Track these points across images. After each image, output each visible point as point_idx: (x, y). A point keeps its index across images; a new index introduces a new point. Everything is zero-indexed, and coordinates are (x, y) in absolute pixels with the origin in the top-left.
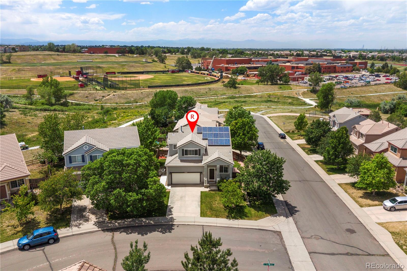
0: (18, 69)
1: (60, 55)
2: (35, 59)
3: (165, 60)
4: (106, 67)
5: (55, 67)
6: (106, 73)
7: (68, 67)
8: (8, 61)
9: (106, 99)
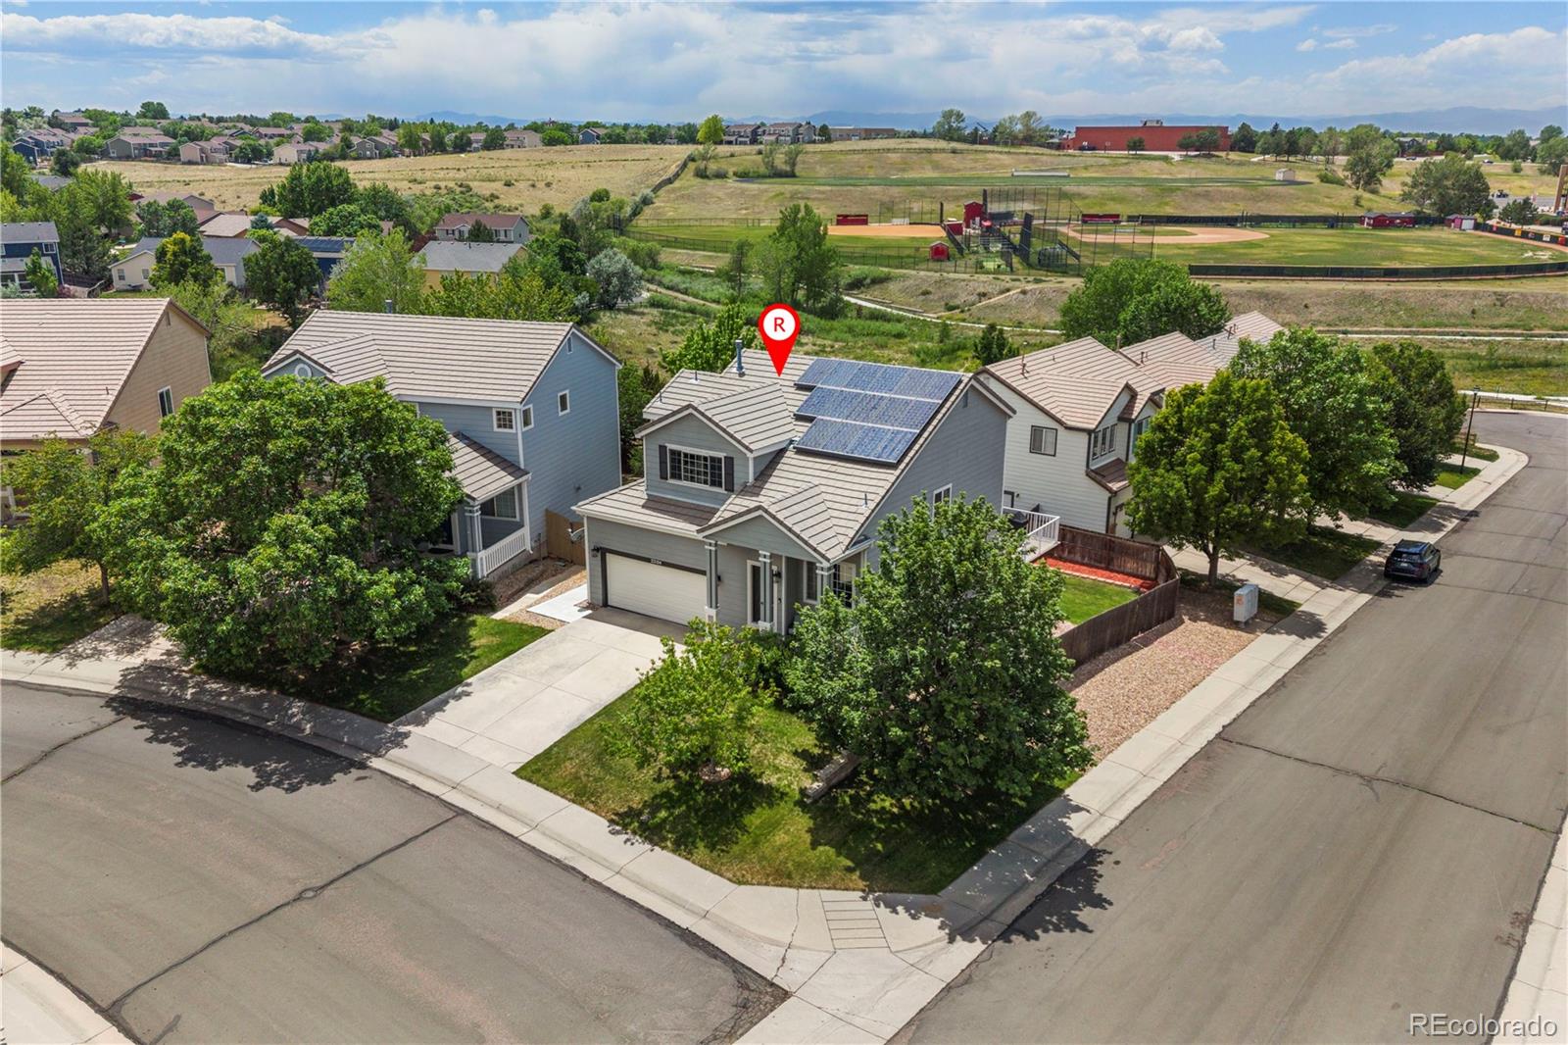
0: (790, 192)
1: (961, 152)
2: (874, 163)
3: (1384, 174)
4: (1095, 197)
5: (912, 188)
6: (1084, 216)
7: (953, 190)
8: (788, 168)
9: (987, 307)
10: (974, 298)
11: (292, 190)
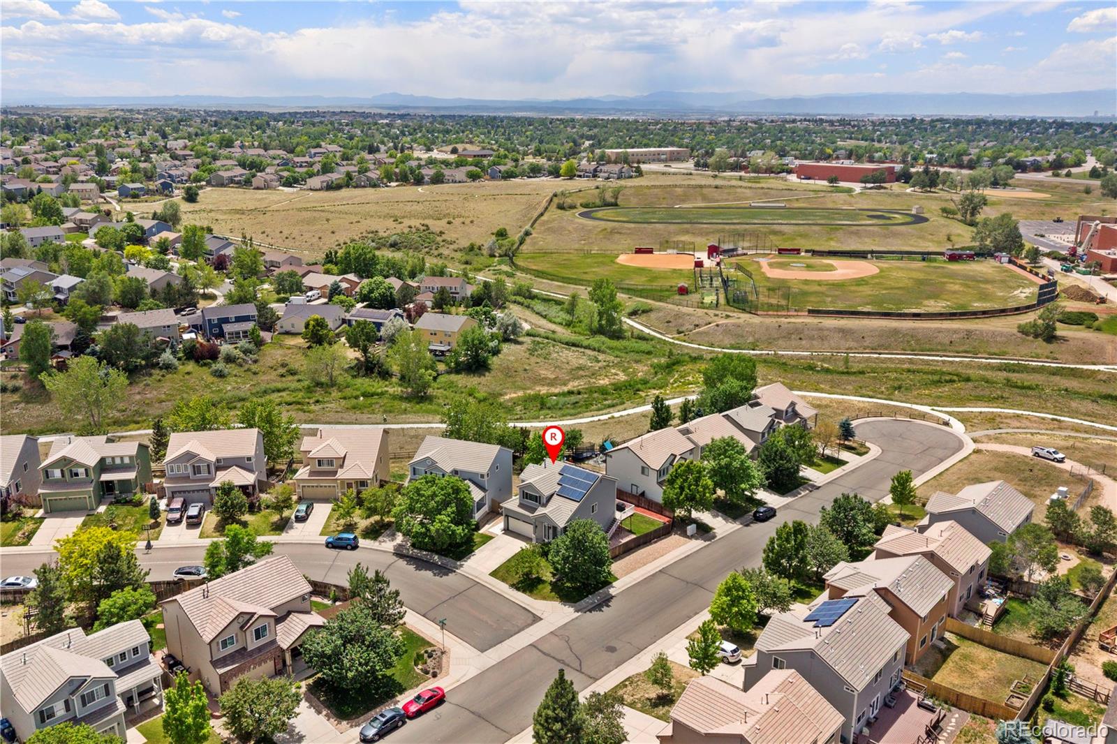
0: (611, 228)
6: (779, 250)
8: (613, 200)
9: (698, 333)
10: (692, 327)
11: (346, 258)
